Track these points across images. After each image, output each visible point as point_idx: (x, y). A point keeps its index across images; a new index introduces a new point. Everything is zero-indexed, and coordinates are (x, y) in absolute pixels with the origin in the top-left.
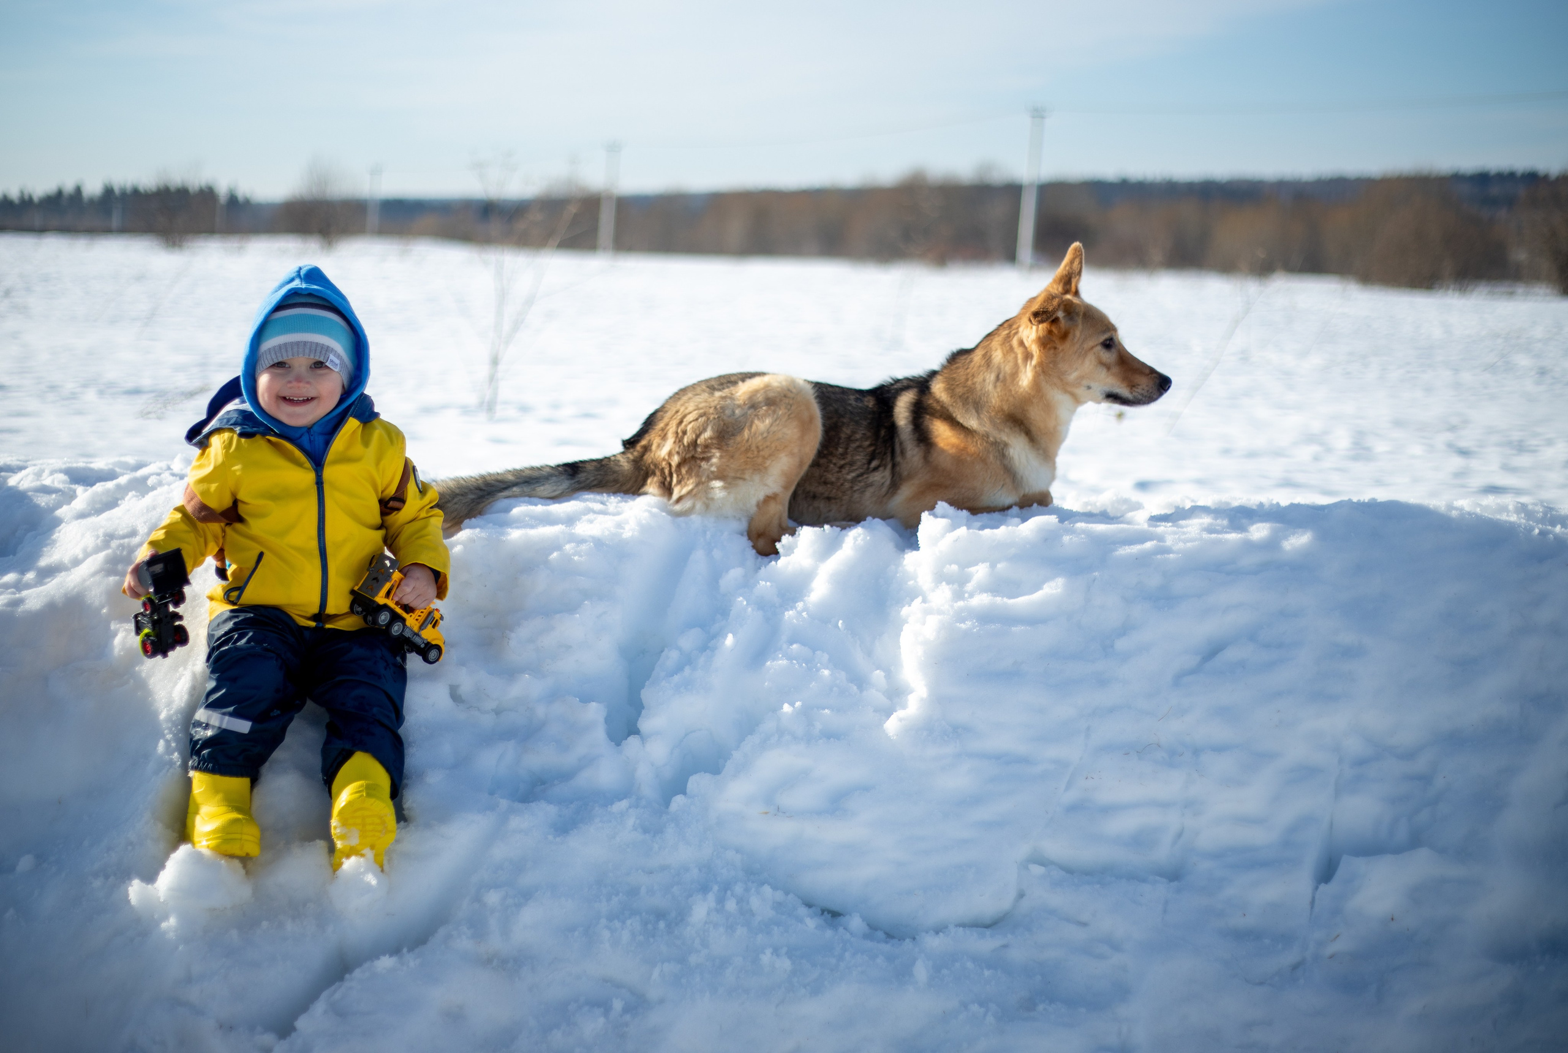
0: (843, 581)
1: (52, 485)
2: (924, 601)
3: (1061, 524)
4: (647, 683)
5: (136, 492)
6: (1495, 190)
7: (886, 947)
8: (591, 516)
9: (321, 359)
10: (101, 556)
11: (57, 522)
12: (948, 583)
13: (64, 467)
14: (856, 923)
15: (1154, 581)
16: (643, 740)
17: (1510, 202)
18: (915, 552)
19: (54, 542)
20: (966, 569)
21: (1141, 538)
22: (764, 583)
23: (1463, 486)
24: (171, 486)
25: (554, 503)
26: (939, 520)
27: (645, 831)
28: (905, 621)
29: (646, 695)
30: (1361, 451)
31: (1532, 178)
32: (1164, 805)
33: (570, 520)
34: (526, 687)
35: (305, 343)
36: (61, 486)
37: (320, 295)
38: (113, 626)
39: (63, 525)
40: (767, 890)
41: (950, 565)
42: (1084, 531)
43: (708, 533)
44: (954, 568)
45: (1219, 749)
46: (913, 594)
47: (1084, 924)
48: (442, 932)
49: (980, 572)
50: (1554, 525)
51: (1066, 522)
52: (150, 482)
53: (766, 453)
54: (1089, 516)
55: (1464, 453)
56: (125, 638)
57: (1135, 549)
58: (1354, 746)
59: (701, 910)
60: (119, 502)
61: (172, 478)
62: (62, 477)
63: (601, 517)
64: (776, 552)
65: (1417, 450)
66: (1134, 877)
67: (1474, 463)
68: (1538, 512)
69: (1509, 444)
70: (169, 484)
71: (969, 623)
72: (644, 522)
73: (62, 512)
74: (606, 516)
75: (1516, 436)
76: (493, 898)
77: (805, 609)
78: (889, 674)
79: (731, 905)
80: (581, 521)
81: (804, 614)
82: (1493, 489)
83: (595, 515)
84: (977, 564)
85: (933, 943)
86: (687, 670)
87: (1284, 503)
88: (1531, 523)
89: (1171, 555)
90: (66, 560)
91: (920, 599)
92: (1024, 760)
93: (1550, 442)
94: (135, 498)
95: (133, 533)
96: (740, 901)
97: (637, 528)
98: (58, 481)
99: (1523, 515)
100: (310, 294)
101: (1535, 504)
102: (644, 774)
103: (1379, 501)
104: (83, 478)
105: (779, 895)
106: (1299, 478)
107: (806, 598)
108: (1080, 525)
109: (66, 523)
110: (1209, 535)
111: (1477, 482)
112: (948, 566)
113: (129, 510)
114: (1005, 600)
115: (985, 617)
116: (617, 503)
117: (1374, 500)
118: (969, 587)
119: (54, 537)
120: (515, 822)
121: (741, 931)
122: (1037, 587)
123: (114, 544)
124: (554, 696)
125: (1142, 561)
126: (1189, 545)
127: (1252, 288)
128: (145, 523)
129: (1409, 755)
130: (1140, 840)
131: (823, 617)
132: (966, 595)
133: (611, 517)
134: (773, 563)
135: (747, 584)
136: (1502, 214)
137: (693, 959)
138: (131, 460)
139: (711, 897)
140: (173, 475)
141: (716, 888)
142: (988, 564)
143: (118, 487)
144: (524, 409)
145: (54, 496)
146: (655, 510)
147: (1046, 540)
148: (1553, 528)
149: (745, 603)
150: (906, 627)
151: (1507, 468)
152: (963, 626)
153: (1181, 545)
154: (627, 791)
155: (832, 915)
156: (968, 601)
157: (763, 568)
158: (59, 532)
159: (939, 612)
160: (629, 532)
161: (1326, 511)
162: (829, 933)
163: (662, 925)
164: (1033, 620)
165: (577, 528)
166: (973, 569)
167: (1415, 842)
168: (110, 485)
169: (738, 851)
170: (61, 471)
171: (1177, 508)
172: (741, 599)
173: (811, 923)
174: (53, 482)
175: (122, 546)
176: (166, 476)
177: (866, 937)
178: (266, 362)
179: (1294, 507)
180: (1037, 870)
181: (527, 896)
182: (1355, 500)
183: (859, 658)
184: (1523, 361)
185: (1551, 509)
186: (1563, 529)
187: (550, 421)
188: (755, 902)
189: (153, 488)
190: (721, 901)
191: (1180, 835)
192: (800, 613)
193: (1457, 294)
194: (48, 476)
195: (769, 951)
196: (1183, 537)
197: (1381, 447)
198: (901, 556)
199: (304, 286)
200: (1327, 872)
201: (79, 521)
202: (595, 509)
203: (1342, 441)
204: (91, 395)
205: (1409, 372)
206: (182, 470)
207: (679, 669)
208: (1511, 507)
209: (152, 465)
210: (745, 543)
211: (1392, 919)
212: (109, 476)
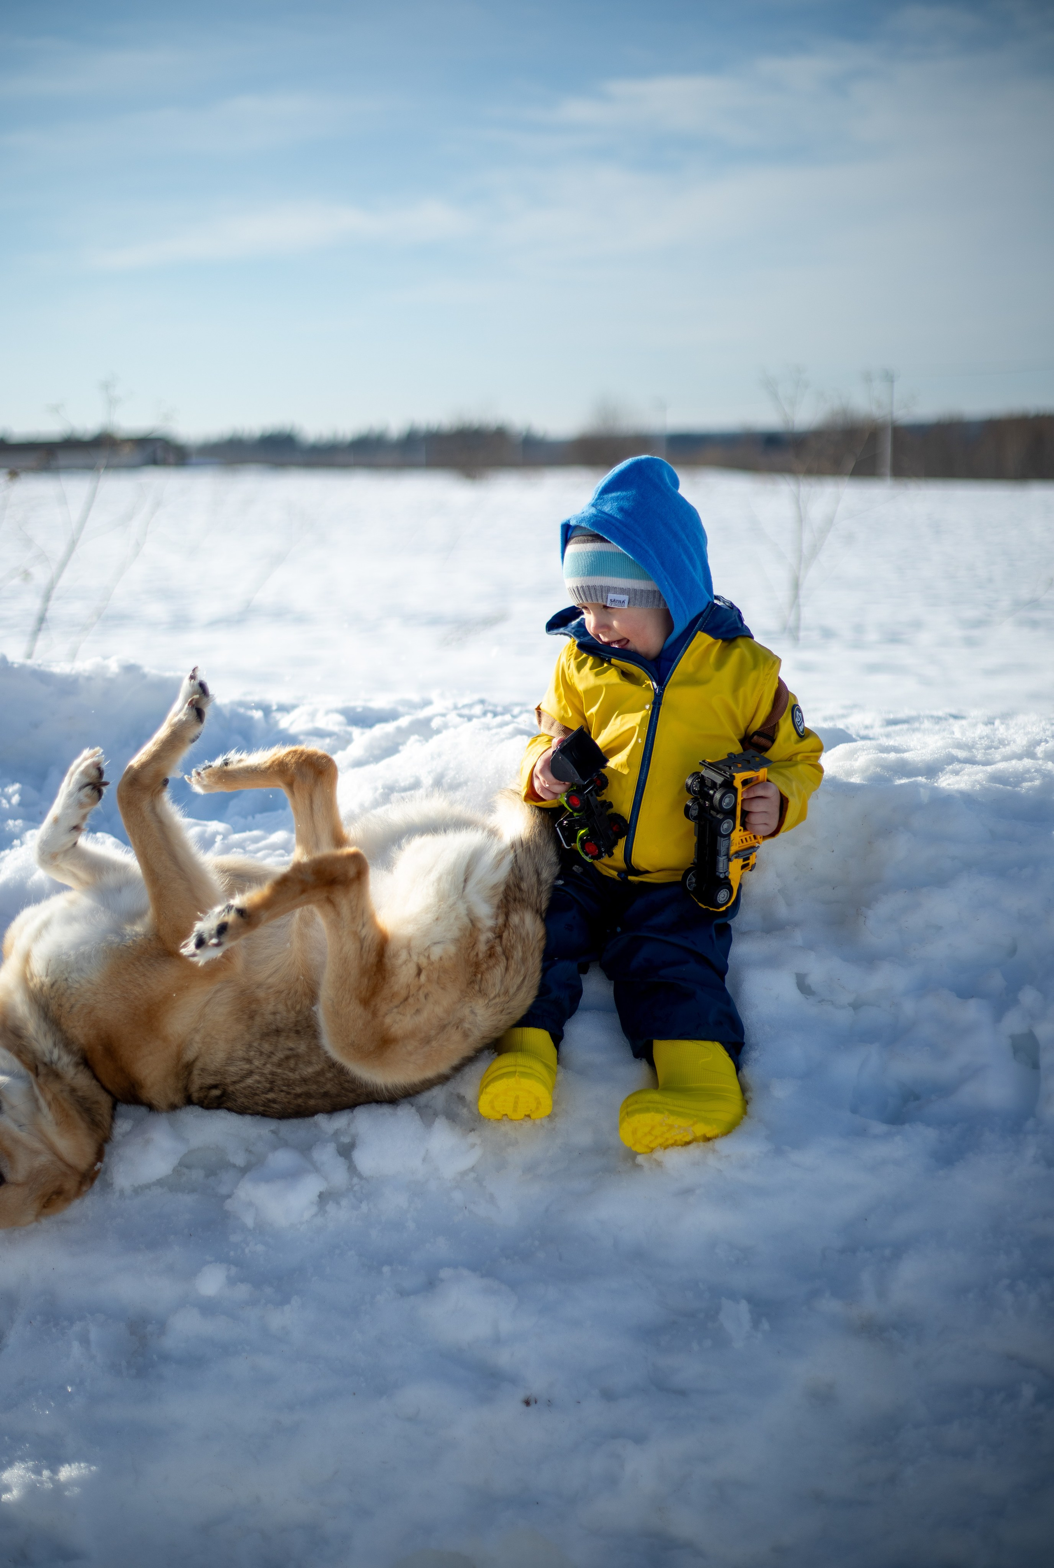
1: (326, 727)
5: (419, 736)
8: (956, 766)
13: (340, 705)
24: (458, 729)
34: (887, 979)
36: (336, 729)
52: (435, 724)
60: (401, 748)
61: (458, 719)
62: (340, 718)
63: (968, 768)
70: (455, 727)
73: (339, 759)
80: (945, 772)
83: (961, 765)
94: (417, 743)
98: (333, 723)
104: (361, 718)
113: (411, 757)
124: (924, 987)
128: (429, 773)
133: (980, 767)
138: (415, 697)
140: (461, 715)
143: (399, 730)
145: (330, 740)
165: (940, 780)
168: (389, 728)
170: (337, 710)
174: (327, 723)
176: (453, 717)
189: (438, 731)
194: (323, 717)
201: (357, 769)
209: (437, 703)
212: (390, 716)
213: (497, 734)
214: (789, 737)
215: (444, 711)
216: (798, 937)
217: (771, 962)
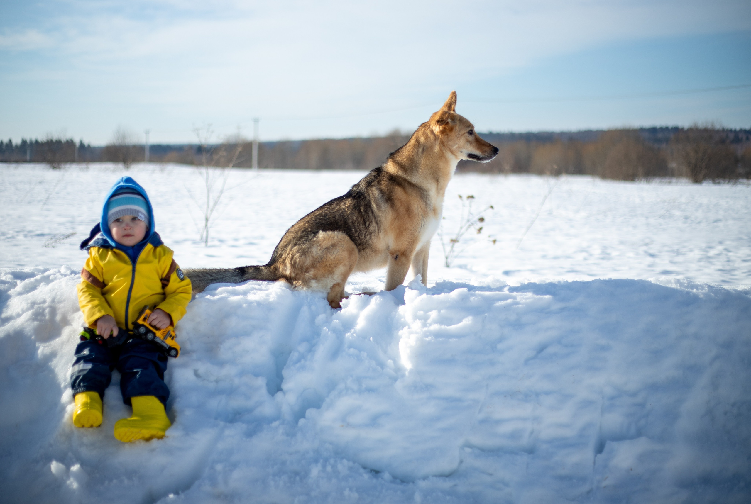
0: (371, 320)
1: (5, 280)
2: (409, 328)
3: (469, 292)
4: (285, 367)
5: (45, 283)
6: (660, 135)
7: (401, 487)
8: (255, 291)
9: (136, 216)
10: (30, 312)
11: (9, 297)
12: (419, 319)
13: (10, 271)
14: (387, 476)
15: (513, 317)
16: (284, 393)
17: (667, 140)
18: (403, 306)
19: (8, 306)
20: (427, 313)
21: (506, 298)
22: (335, 321)
23: (653, 271)
24: (61, 280)
25: (237, 285)
26: (413, 291)
27: (288, 435)
28: (400, 337)
29: (285, 373)
30: (605, 256)
31: (676, 130)
32: (525, 420)
33: (245, 293)
34: (228, 371)
35: (128, 210)
36: (10, 280)
37: (131, 187)
38: (37, 344)
39: (12, 298)
40: (345, 461)
41: (420, 311)
42: (480, 295)
43: (308, 298)
44: (422, 313)
45: (547, 393)
46: (404, 325)
47: (491, 475)
48: (197, 483)
49: (434, 314)
50: (692, 289)
51: (471, 291)
52: (51, 278)
53: (333, 266)
54: (482, 289)
55: (652, 256)
56: (43, 350)
57: (503, 303)
58: (609, 391)
59: (315, 471)
60: (37, 287)
61: (60, 276)
62: (10, 276)
63: (259, 292)
64: (340, 307)
65: (631, 255)
66: (513, 452)
67: (657, 260)
68: (685, 283)
69: (673, 251)
70: (60, 279)
71: (430, 338)
72: (279, 293)
74: (262, 291)
75: (676, 247)
76: (219, 467)
77: (355, 332)
78: (395, 362)
79: (329, 469)
80: (250, 294)
81: (355, 335)
82: (666, 272)
83: (256, 291)
84: (432, 311)
85: (423, 484)
86: (303, 361)
87: (570, 280)
88: (682, 288)
89: (520, 305)
90: (14, 314)
91: (407, 327)
92: (459, 400)
93: (691, 250)
94: (44, 286)
95: (44, 302)
96: (333, 466)
97: (276, 296)
98: (8, 278)
99: (678, 285)
100: (128, 188)
101: (683, 280)
102: (286, 410)
103: (612, 279)
104: (20, 276)
105: (351, 464)
106: (578, 268)
107: (355, 327)
108: (477, 292)
109: (13, 298)
110: (536, 296)
111: (659, 269)
112: (419, 312)
113: (41, 291)
114: (446, 327)
115: (437, 335)
116: (266, 285)
117: (610, 279)
118: (429, 321)
119: (8, 303)
120: (227, 432)
121: (334, 481)
122: (460, 321)
123: (36, 306)
124: (242, 374)
125: (507, 308)
126: (528, 300)
127: (552, 181)
128: (49, 297)
129: (634, 394)
130: (514, 435)
131: (363, 336)
132: (428, 325)
133: (264, 292)
134: (339, 311)
135: (328, 321)
136: (664, 146)
137: (313, 494)
138: (41, 268)
139: (320, 465)
140: (62, 275)
141: (321, 461)
142: (437, 311)
143: (36, 280)
144: (221, 241)
145: (7, 285)
146: (284, 288)
147: (463, 299)
148: (692, 290)
149: (327, 330)
150: (401, 340)
151: (672, 262)
152: (427, 339)
153: (524, 301)
154: (277, 417)
155: (376, 472)
156: (429, 328)
157: (334, 314)
158: (10, 302)
159: (416, 333)
160: (272, 298)
161: (589, 284)
162: (374, 481)
163: (298, 478)
164: (459, 336)
165: (248, 297)
166: (430, 313)
167: (639, 434)
168: (32, 279)
169: (331, 443)
170: (9, 273)
171: (522, 283)
172: (325, 328)
173: (366, 476)
174: (6, 278)
175: (39, 308)
176: (58, 275)
177: (392, 482)
178: (112, 219)
179: (575, 283)
180: (468, 450)
181: (234, 466)
182: (602, 279)
183: (381, 354)
184: (677, 213)
185: (691, 282)
186: (697, 291)
187: (233, 246)
188: (340, 467)
189: (52, 281)
190: (324, 467)
191: (532, 433)
192: (352, 334)
193: (645, 183)
194: (4, 276)
195: (347, 490)
196: (525, 297)
197: (614, 254)
198: (397, 307)
199: (124, 184)
200: (600, 448)
201: (19, 296)
202: (256, 288)
203: (597, 251)
204: (21, 237)
205: (625, 219)
206: (65, 272)
207: (299, 361)
208: (673, 281)
209: (51, 270)
210: (326, 303)
211: (631, 470)
212: (32, 275)
213: (76, 281)
214: (175, 281)
215: (54, 273)
216: (195, 356)
217: (184, 366)
